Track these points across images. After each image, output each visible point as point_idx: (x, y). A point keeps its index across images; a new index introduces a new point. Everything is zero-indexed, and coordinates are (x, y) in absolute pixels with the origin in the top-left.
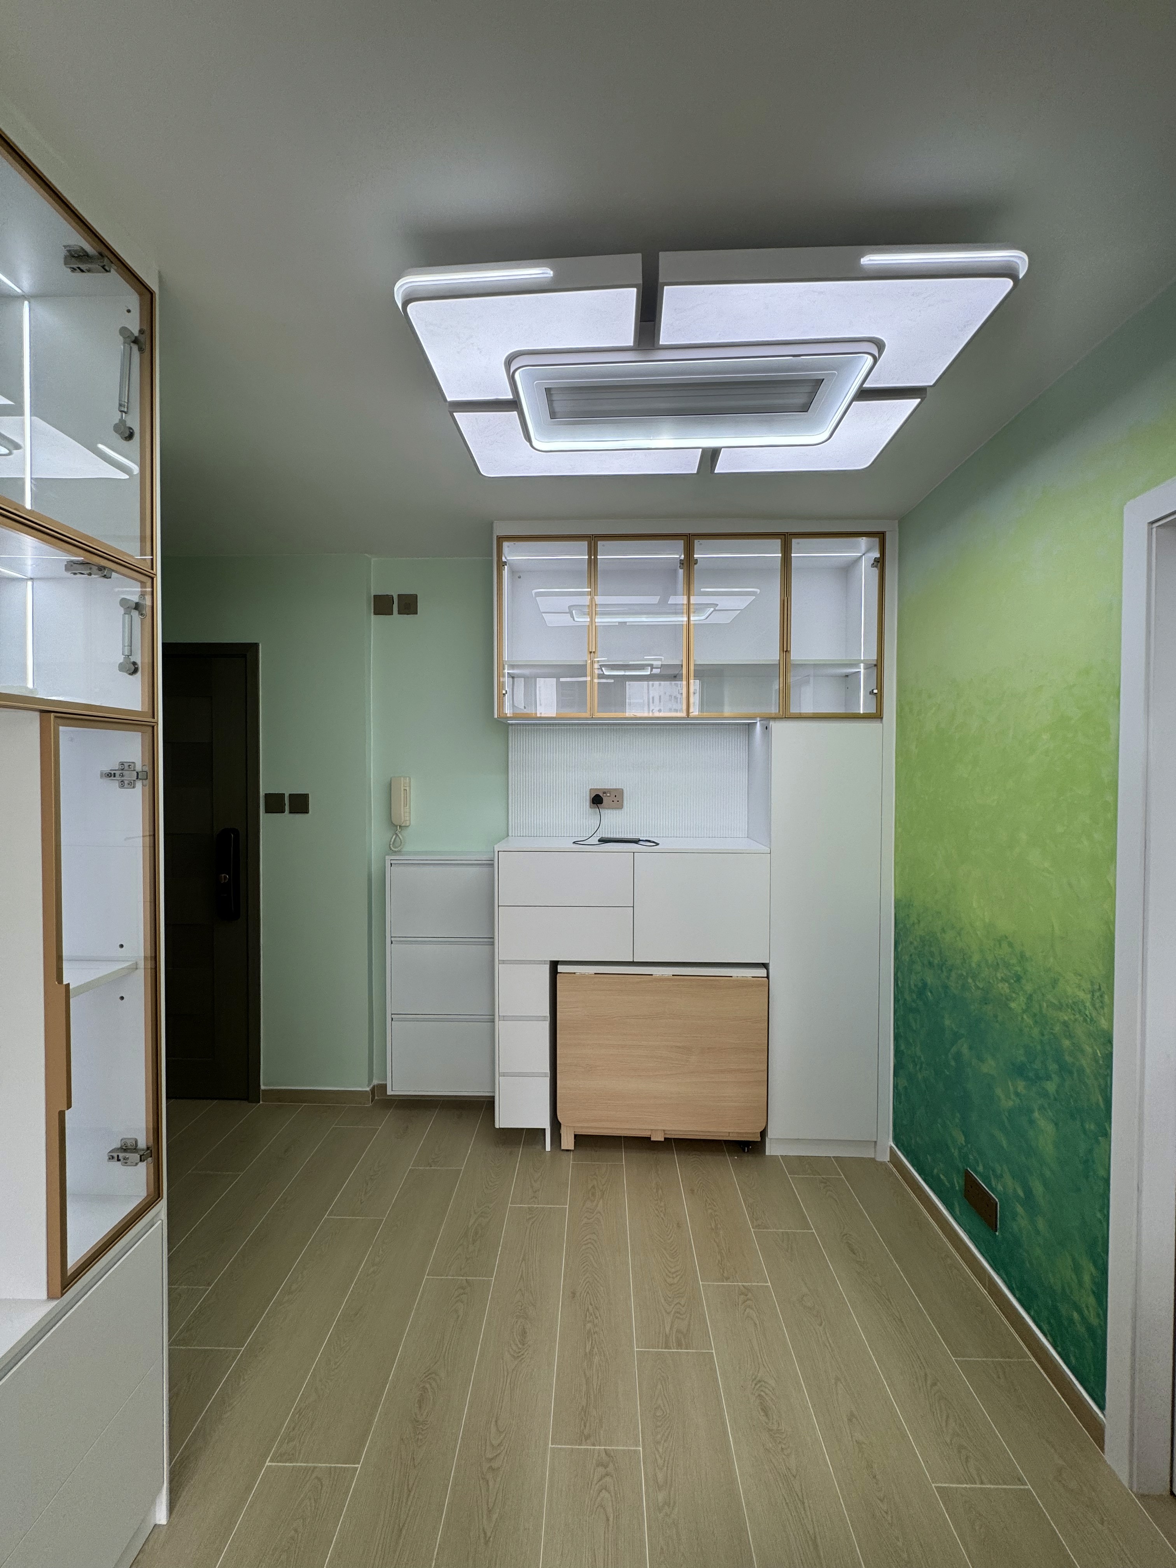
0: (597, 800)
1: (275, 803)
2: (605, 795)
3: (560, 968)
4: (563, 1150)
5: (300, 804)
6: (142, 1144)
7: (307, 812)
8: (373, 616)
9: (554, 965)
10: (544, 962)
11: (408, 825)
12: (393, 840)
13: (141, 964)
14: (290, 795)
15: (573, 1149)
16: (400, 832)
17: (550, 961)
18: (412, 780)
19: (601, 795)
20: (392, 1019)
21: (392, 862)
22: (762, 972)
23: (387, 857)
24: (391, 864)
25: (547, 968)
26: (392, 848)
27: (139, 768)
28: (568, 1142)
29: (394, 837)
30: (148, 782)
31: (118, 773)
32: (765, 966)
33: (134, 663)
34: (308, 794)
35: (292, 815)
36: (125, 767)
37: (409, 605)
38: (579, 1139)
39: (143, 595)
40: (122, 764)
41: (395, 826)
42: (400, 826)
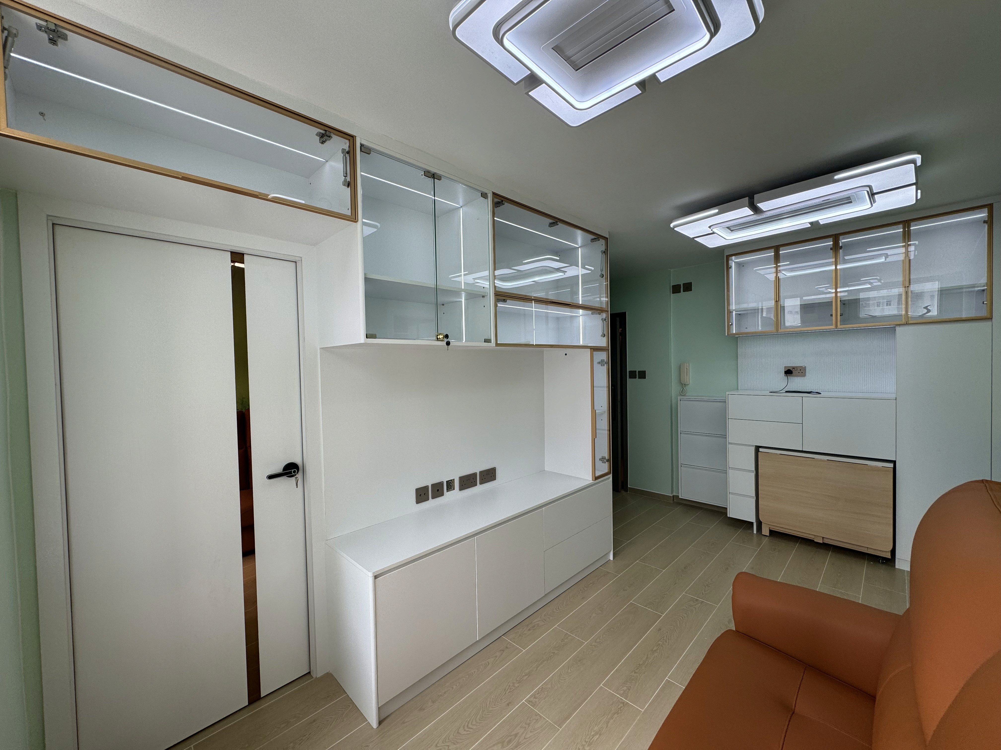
0: (789, 372)
1: (633, 375)
2: (793, 369)
3: (761, 450)
4: (763, 535)
5: (642, 375)
6: (607, 458)
7: (645, 378)
8: (672, 294)
9: (757, 448)
10: (752, 446)
11: (688, 384)
12: (681, 390)
13: (606, 411)
14: (638, 371)
15: (768, 535)
16: (685, 387)
17: (756, 446)
18: (690, 365)
19: (791, 369)
20: (681, 466)
21: (681, 399)
22: (891, 465)
23: (678, 397)
24: (680, 400)
25: (753, 450)
26: (681, 394)
27: (605, 361)
28: (765, 531)
29: (682, 389)
30: (608, 364)
31: (601, 362)
32: (894, 462)
33: (604, 334)
34: (645, 371)
35: (640, 380)
36: (603, 361)
37: (688, 287)
38: (773, 533)
39: (606, 317)
40: (602, 360)
41: (683, 385)
42: (685, 384)
